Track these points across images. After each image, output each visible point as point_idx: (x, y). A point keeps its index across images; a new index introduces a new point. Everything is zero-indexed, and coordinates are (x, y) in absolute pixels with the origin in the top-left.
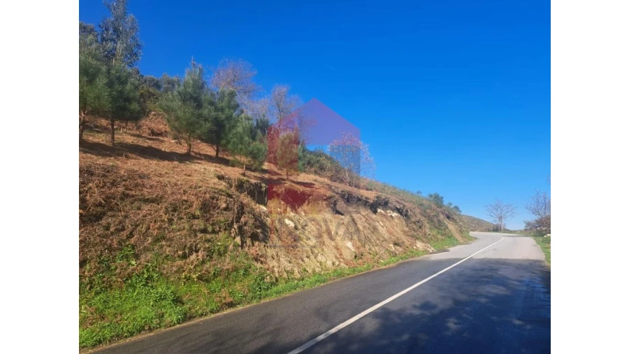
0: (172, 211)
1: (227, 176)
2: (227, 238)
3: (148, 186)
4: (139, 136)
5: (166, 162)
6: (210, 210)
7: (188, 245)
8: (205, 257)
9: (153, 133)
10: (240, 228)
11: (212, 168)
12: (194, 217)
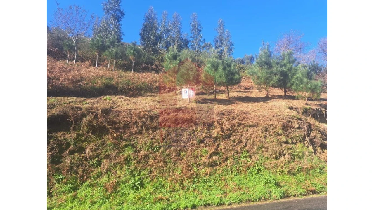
0: (265, 131)
1: (295, 107)
2: (303, 147)
3: (250, 118)
4: (239, 92)
5: (256, 103)
6: (288, 130)
7: (278, 151)
8: (290, 159)
9: (246, 88)
10: (311, 140)
11: (284, 103)
12: (279, 134)
